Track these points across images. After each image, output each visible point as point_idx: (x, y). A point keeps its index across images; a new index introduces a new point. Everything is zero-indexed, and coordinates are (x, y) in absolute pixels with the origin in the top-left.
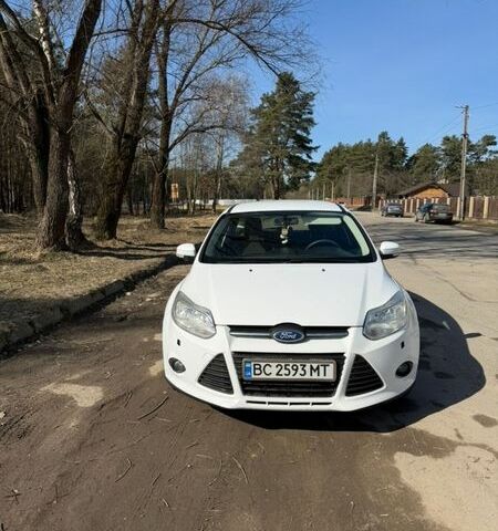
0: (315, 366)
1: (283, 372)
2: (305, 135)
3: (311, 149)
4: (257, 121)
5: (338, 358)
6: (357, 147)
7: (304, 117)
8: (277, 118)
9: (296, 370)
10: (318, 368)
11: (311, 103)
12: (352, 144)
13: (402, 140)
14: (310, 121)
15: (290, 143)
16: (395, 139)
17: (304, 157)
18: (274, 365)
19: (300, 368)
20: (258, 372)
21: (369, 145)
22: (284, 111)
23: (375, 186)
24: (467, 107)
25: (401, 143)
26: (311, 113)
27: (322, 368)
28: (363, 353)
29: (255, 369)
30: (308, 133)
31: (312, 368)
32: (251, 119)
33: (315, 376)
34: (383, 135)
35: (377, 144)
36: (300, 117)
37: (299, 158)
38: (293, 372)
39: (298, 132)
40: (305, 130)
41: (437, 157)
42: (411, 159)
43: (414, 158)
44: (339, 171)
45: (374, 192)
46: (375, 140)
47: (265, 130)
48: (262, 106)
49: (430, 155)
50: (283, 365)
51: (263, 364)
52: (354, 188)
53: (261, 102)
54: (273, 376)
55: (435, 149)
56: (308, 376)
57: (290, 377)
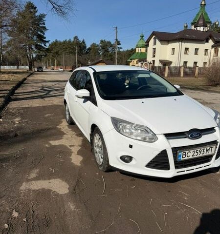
1: (195, 154)
2: (42, 34)
3: (46, 41)
6: (65, 42)
7: (40, 25)
10: (209, 149)
11: (44, 19)
12: (62, 41)
13: (84, 40)
14: (45, 28)
15: (35, 38)
16: (81, 40)
17: (43, 45)
18: (192, 151)
19: (202, 150)
21: (70, 41)
22: (30, 21)
23: (76, 61)
24: (117, 28)
25: (83, 42)
26: (44, 24)
29: (183, 155)
30: (44, 34)
31: (207, 150)
33: (207, 153)
34: (76, 38)
35: (73, 42)
36: (39, 25)
37: (41, 46)
38: (199, 153)
39: (39, 32)
40: (42, 32)
41: (98, 49)
42: (88, 49)
43: (89, 49)
44: (57, 53)
45: (77, 64)
46: (72, 40)
48: (18, 18)
49: (96, 48)
50: (196, 150)
51: (187, 152)
52: (66, 61)
54: (191, 157)
55: (98, 45)
56: (205, 154)
57: (198, 156)
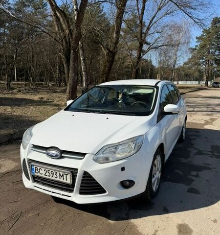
0: (61, 174)
1: (47, 174)
4: (199, 43)
5: (74, 172)
8: (210, 40)
9: (53, 174)
10: (63, 175)
18: (43, 169)
19: (55, 173)
20: (37, 171)
22: (214, 37)
27: (65, 176)
28: (88, 171)
29: (35, 169)
31: (60, 175)
32: (196, 42)
33: (61, 180)
38: (51, 175)
47: (203, 47)
48: (202, 35)
50: (47, 170)
51: (39, 168)
53: (202, 33)
54: (43, 176)
56: (58, 179)
57: (50, 178)
